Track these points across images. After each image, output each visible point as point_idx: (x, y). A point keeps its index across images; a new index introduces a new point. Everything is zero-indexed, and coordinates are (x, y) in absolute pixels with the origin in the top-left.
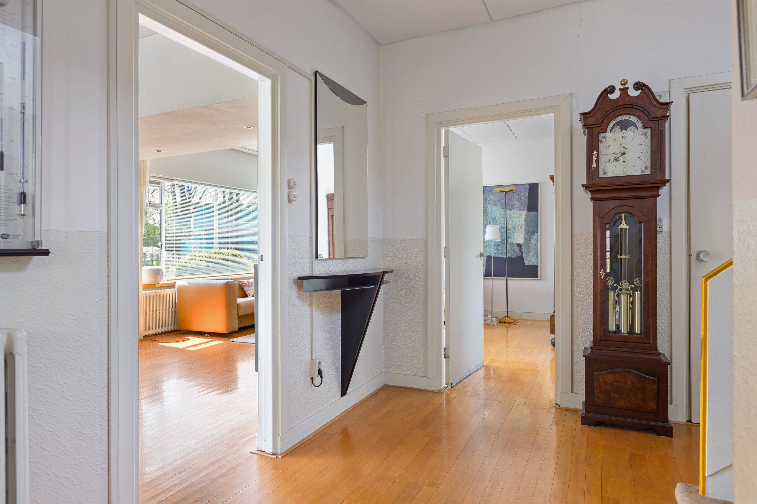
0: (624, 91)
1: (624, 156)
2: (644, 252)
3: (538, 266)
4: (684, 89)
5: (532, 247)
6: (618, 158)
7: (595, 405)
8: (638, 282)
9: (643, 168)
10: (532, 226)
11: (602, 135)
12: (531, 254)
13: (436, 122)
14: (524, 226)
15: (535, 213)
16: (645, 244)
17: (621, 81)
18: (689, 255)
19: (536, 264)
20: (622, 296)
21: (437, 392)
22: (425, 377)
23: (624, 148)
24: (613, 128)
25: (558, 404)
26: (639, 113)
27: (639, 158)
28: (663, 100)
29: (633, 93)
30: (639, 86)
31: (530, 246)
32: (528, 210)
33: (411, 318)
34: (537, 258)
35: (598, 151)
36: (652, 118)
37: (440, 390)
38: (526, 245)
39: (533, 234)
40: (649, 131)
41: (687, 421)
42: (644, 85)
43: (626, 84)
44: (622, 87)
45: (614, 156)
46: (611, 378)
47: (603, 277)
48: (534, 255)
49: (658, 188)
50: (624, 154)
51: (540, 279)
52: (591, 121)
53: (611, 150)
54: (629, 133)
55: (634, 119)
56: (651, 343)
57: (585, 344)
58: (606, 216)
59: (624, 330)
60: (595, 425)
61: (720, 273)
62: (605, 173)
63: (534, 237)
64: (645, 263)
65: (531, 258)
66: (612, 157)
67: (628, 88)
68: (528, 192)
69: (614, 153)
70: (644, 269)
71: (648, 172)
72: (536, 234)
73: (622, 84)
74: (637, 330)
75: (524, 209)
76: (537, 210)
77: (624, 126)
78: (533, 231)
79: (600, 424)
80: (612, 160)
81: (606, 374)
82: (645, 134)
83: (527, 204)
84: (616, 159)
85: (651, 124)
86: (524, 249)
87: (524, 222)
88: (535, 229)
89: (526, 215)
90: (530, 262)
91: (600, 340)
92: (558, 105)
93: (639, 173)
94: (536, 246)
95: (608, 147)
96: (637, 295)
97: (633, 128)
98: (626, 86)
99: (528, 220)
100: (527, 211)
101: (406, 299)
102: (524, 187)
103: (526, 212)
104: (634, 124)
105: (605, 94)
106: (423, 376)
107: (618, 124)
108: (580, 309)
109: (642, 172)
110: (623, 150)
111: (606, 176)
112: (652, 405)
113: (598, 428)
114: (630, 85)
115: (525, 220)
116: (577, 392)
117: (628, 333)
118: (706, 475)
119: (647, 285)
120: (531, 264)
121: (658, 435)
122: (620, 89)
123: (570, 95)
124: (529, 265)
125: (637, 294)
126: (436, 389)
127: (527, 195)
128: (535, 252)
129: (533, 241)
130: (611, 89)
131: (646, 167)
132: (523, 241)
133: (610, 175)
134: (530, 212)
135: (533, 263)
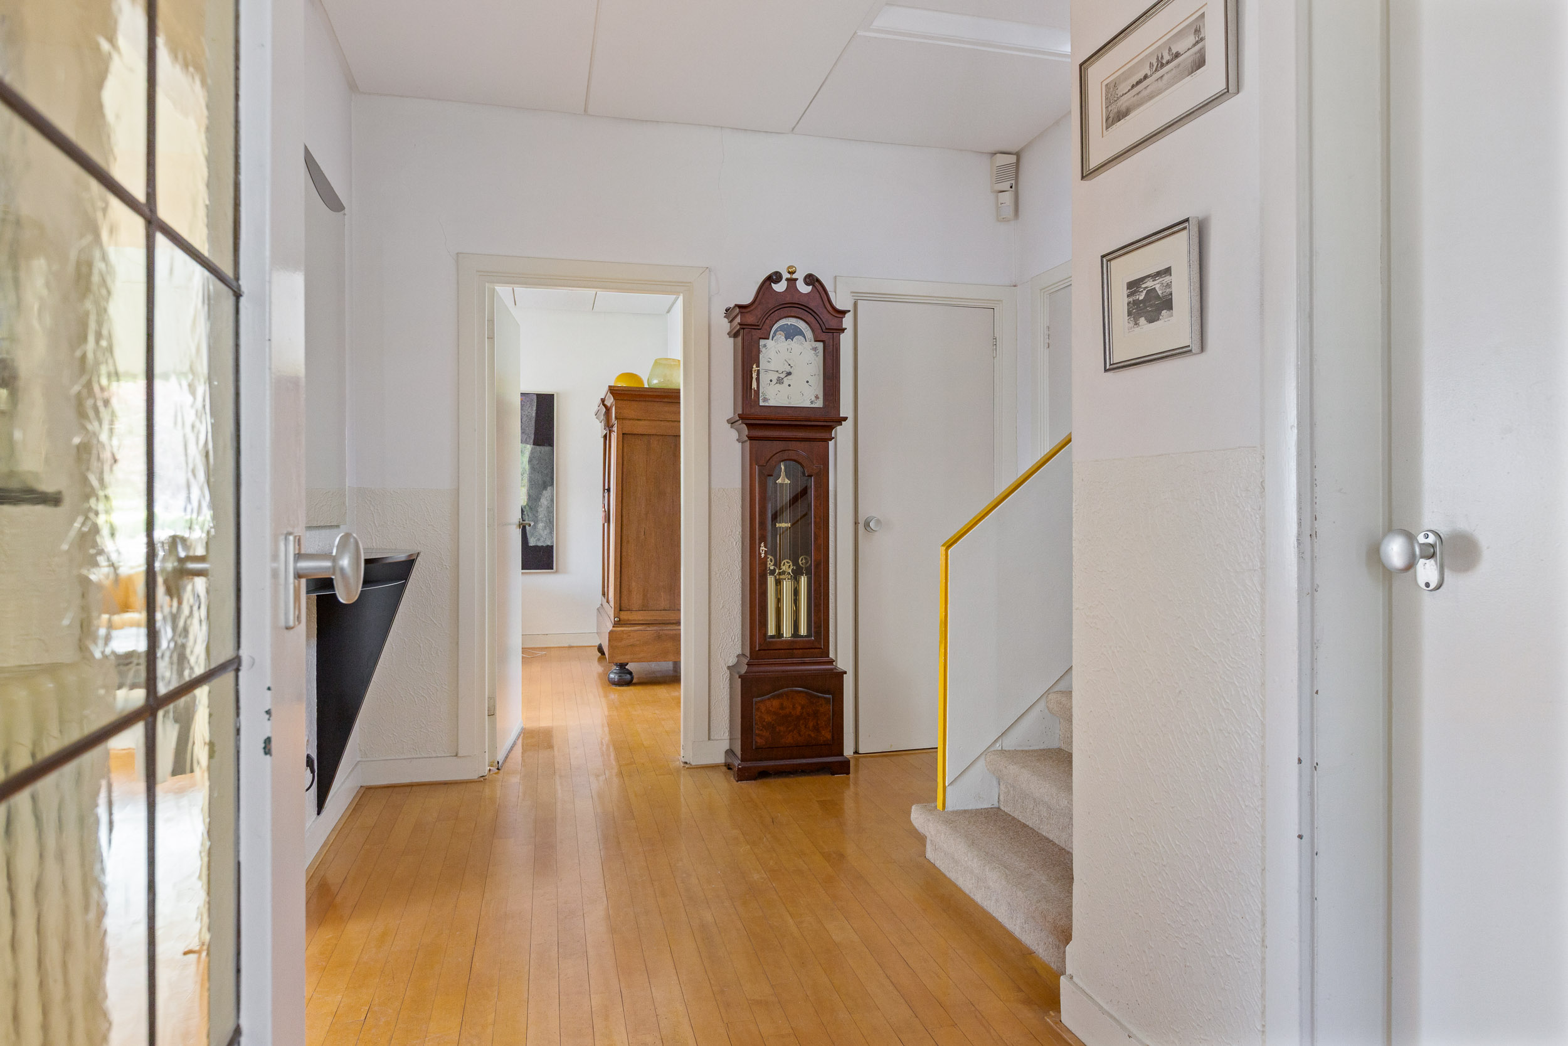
0: (792, 282)
1: (789, 377)
2: (815, 518)
3: (553, 546)
4: (851, 292)
5: (542, 513)
6: (783, 379)
7: (756, 749)
8: (804, 561)
9: (813, 398)
10: (542, 472)
11: (762, 342)
12: (541, 525)
13: (478, 271)
14: (528, 473)
15: (547, 448)
16: (815, 506)
17: (789, 267)
18: (856, 523)
19: (549, 544)
20: (785, 583)
21: (479, 781)
22: (452, 756)
23: (789, 365)
24: (775, 333)
25: (688, 762)
26: (810, 318)
27: (807, 382)
28: (839, 307)
29: (804, 289)
30: (811, 279)
31: (539, 510)
32: (536, 443)
33: (421, 645)
34: (551, 532)
35: (758, 366)
36: (826, 329)
37: (483, 776)
38: (531, 508)
39: (545, 488)
40: (820, 345)
41: (854, 753)
42: (818, 280)
43: (793, 273)
44: (789, 276)
45: (778, 375)
46: (776, 703)
47: (763, 555)
48: (545, 527)
49: (831, 428)
50: (789, 374)
51: (556, 572)
52: (751, 319)
53: (772, 366)
54: (796, 344)
55: (802, 325)
56: (822, 647)
57: (726, 661)
58: (767, 462)
59: (787, 632)
60: (755, 778)
61: (960, 541)
62: (765, 400)
63: (546, 494)
64: (815, 533)
65: (541, 532)
66: (774, 378)
67: (797, 279)
68: (535, 409)
69: (777, 371)
70: (815, 541)
71: (819, 404)
72: (549, 488)
73: (789, 272)
74: (803, 631)
75: (528, 440)
76: (551, 444)
77: (791, 334)
78: (544, 482)
79: (763, 775)
80: (774, 381)
81: (769, 699)
82: (815, 349)
83: (533, 432)
84: (780, 381)
85: (824, 336)
86: (528, 516)
87: (527, 465)
88: (548, 479)
89: (532, 453)
90: (539, 540)
91: (759, 650)
92: (690, 283)
93: (807, 404)
94: (550, 510)
95: (769, 362)
96: (803, 580)
97: (800, 337)
98: (794, 276)
99: (535, 462)
100: (534, 444)
101: (410, 608)
102: (528, 399)
103: (532, 446)
104: (801, 333)
105: (768, 283)
106: (448, 755)
107: (781, 328)
108: (721, 607)
109: (812, 402)
110: (788, 369)
111: (767, 404)
112: (827, 735)
113: (759, 782)
114: (800, 275)
115: (530, 461)
116: (716, 737)
117: (793, 636)
118: (947, 785)
119: (817, 565)
120: (540, 544)
121: (833, 774)
122: (787, 280)
123: (708, 270)
124: (537, 546)
125: (803, 578)
126: (474, 776)
127: (534, 415)
128: (548, 521)
129: (544, 501)
130: (775, 277)
131: (817, 397)
132: (526, 500)
133: (772, 403)
134: (538, 448)
135: (544, 542)
